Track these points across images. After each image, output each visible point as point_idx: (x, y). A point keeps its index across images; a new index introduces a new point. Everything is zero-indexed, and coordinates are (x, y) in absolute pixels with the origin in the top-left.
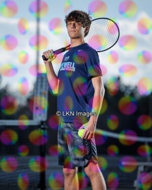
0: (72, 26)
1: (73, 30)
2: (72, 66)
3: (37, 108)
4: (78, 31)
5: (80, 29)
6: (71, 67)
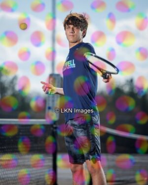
0: (71, 31)
1: (72, 34)
2: (72, 63)
3: (49, 108)
4: (77, 35)
6: (71, 65)
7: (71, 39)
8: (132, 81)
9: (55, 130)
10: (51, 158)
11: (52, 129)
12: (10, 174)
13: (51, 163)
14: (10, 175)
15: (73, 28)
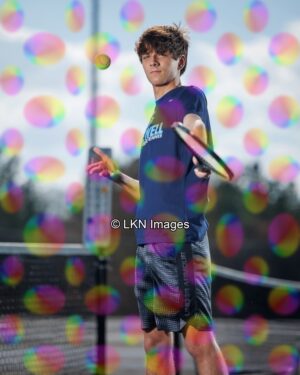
0: (152, 63)
1: (155, 69)
2: (158, 130)
3: (90, 221)
4: (166, 70)
5: (168, 64)
6: (156, 133)
7: (157, 79)
8: (256, 168)
9: (101, 267)
10: (93, 324)
11: (95, 264)
12: (11, 357)
13: (93, 337)
14: (11, 360)
15: (155, 57)
